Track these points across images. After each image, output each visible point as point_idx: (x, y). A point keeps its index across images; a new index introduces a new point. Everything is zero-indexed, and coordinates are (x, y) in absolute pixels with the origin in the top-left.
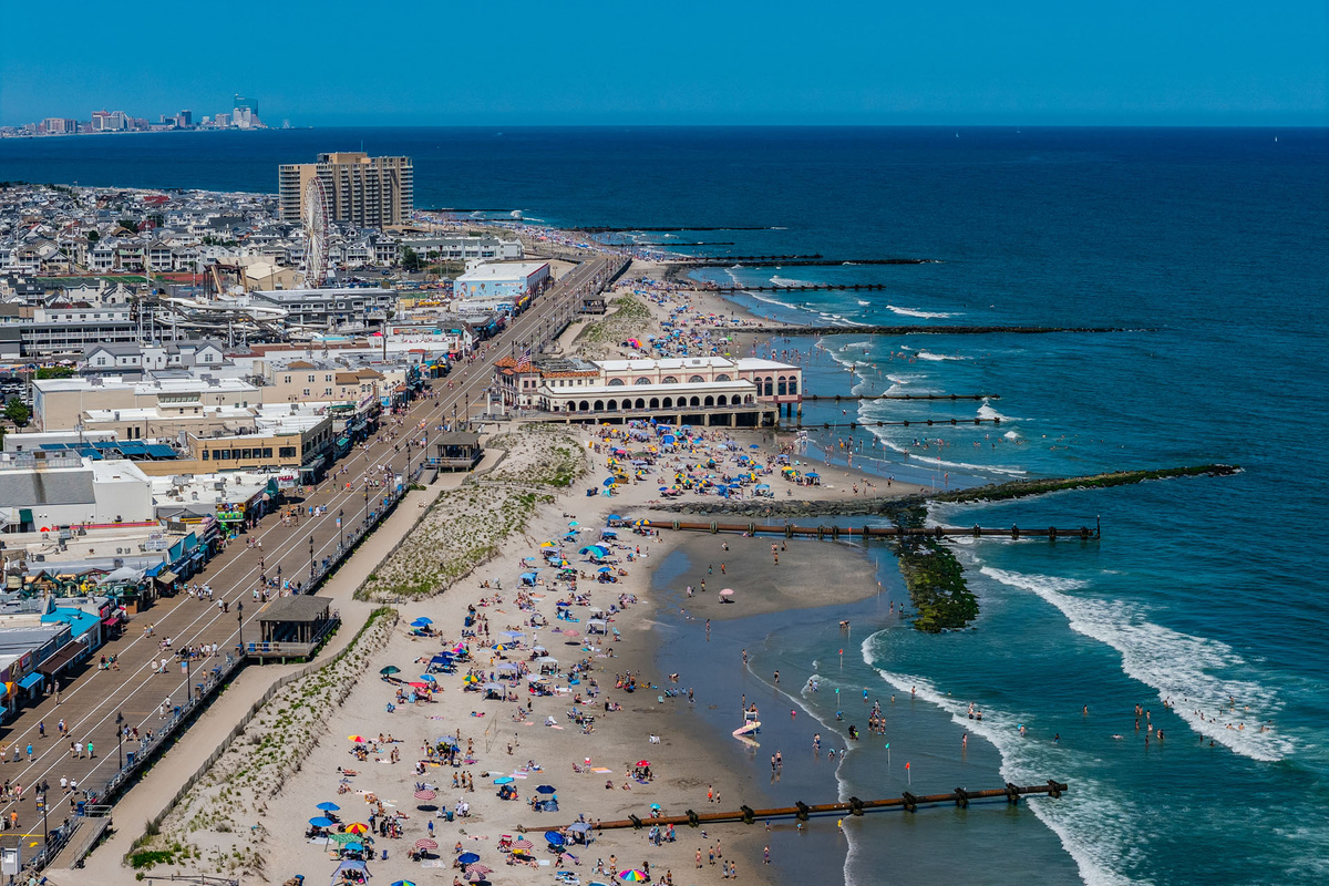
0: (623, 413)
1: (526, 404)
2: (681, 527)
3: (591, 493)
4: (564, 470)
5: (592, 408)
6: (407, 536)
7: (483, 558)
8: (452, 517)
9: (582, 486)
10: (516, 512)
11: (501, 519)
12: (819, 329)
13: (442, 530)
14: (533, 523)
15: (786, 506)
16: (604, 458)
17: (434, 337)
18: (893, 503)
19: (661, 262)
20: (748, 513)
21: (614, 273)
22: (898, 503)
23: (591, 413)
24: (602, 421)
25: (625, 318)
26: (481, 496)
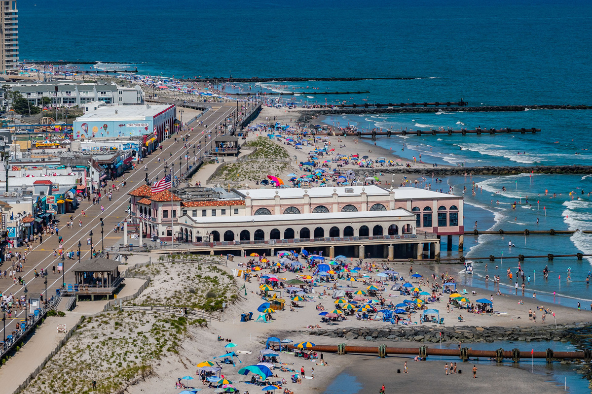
0: (271, 245)
1: (165, 236)
2: (347, 351)
3: (246, 318)
4: (214, 296)
5: (237, 238)
6: (50, 358)
7: (136, 377)
8: (96, 341)
9: (234, 312)
10: (167, 334)
11: (152, 340)
12: (473, 170)
13: (87, 352)
14: (186, 344)
15: (457, 331)
16: (255, 286)
17: (58, 172)
18: (576, 330)
19: (293, 109)
20: (417, 338)
21: (245, 118)
22: (581, 329)
23: (237, 244)
24: (248, 253)
25: (261, 159)
26: (127, 320)
